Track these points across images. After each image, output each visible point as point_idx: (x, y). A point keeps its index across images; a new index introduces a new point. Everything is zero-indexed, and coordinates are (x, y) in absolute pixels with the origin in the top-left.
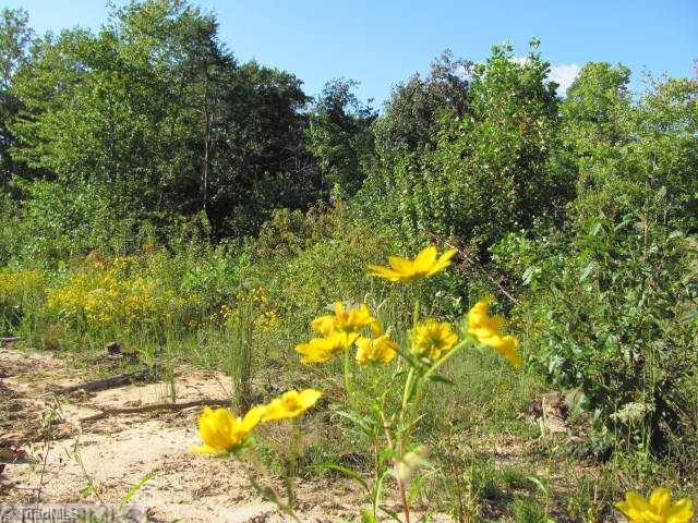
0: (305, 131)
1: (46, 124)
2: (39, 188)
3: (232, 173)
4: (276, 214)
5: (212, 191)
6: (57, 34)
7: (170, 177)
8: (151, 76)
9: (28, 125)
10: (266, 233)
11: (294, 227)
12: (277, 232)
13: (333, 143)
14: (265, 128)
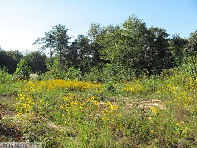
0: (169, 48)
1: (107, 50)
2: (107, 65)
3: (152, 59)
4: (164, 70)
5: (147, 63)
6: (106, 27)
7: (137, 61)
8: (131, 38)
9: (103, 51)
10: (162, 74)
11: (168, 73)
12: (164, 74)
13: (175, 50)
14: (159, 47)
